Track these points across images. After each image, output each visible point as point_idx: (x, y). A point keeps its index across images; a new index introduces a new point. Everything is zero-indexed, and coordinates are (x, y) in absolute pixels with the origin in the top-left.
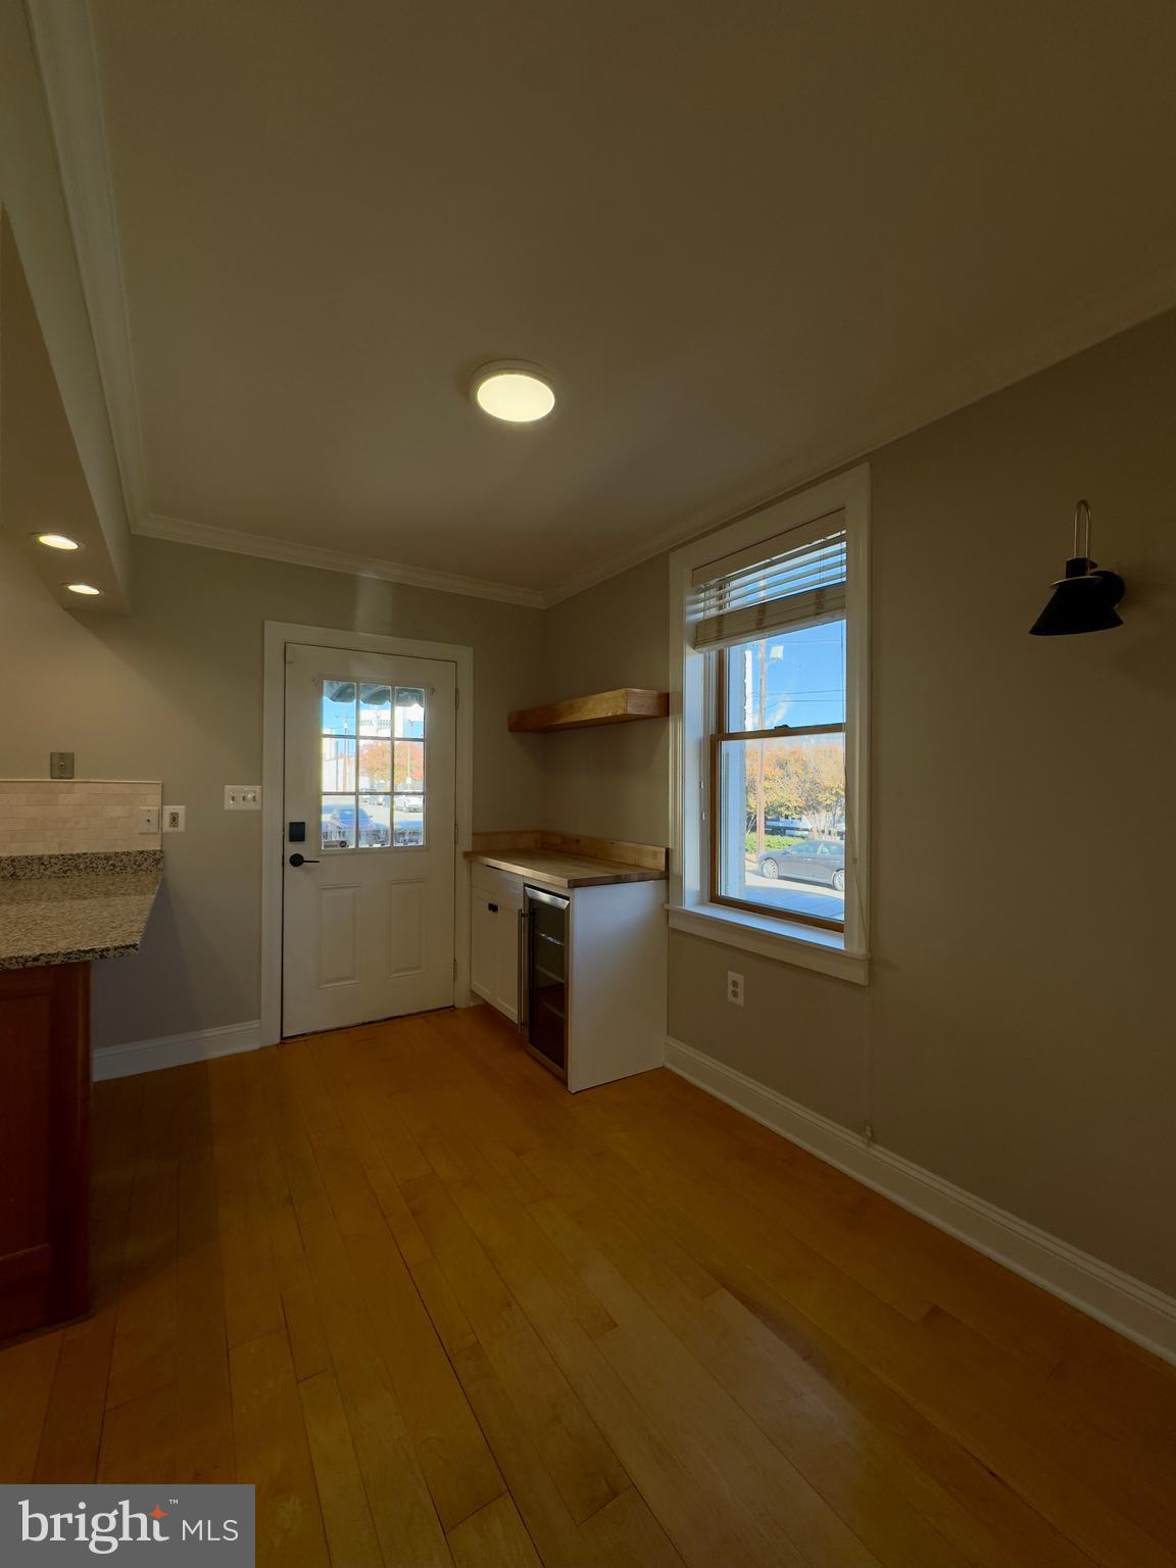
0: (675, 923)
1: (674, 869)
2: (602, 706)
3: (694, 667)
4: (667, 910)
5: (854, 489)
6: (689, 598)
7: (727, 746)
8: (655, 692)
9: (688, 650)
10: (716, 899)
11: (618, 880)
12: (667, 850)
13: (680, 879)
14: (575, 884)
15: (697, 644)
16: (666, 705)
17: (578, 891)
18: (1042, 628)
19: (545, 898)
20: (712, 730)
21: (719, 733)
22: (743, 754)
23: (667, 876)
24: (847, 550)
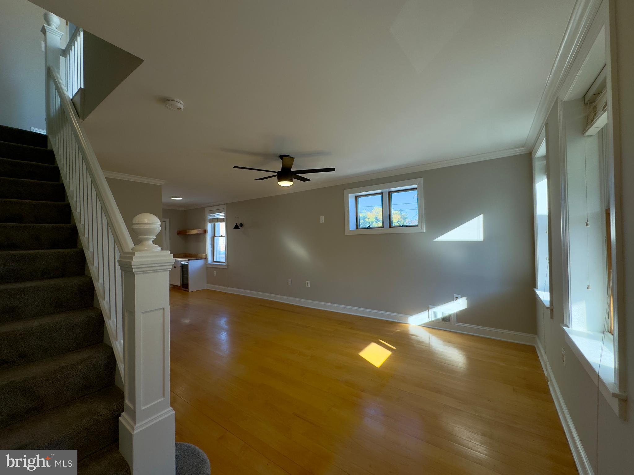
0: (207, 266)
1: (207, 257)
2: (195, 232)
3: (209, 226)
4: (206, 263)
5: (225, 207)
6: (208, 215)
7: (215, 238)
8: (203, 230)
9: (208, 223)
10: (214, 262)
11: (197, 259)
12: (206, 255)
13: (208, 259)
14: (189, 260)
15: (210, 222)
16: (205, 232)
17: (190, 261)
18: (234, 229)
19: (183, 263)
20: (213, 235)
21: (214, 236)
22: (219, 240)
23: (206, 258)
24: (225, 214)
